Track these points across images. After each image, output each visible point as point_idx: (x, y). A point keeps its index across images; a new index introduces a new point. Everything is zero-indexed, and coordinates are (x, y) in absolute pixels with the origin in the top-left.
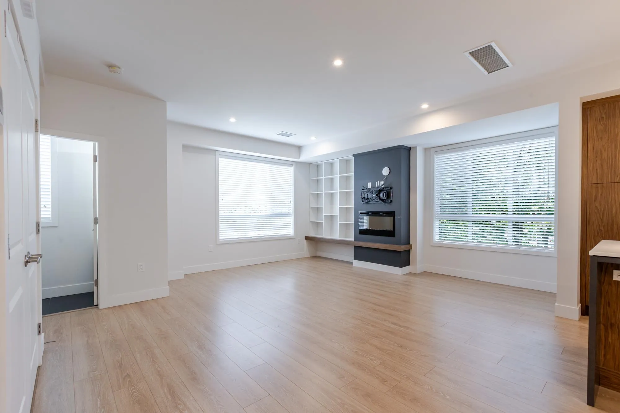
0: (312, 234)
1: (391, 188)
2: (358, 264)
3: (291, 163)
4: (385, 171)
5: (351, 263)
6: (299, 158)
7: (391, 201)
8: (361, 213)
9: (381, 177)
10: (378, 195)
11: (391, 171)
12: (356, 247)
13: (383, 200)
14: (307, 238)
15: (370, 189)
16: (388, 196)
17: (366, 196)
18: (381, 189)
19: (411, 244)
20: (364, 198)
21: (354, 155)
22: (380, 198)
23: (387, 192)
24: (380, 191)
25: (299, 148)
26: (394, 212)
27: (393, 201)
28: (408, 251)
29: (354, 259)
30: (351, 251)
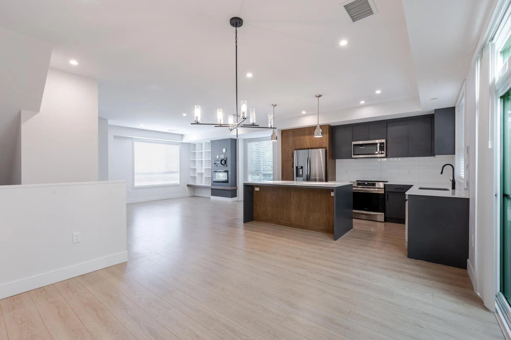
0: (191, 183)
1: (227, 159)
2: (213, 198)
3: (178, 143)
4: (224, 150)
5: (210, 198)
6: (182, 141)
7: (227, 165)
8: (214, 171)
9: (222, 153)
10: (221, 162)
11: (227, 150)
12: (212, 189)
13: (223, 165)
14: (188, 186)
15: (218, 159)
16: (225, 163)
17: (216, 163)
18: (223, 159)
19: (237, 186)
20: (215, 163)
21: (211, 141)
22: (222, 164)
23: (225, 160)
24: (222, 160)
25: (182, 135)
26: (228, 171)
27: (228, 165)
28: (236, 190)
29: (212, 195)
30: (210, 192)
